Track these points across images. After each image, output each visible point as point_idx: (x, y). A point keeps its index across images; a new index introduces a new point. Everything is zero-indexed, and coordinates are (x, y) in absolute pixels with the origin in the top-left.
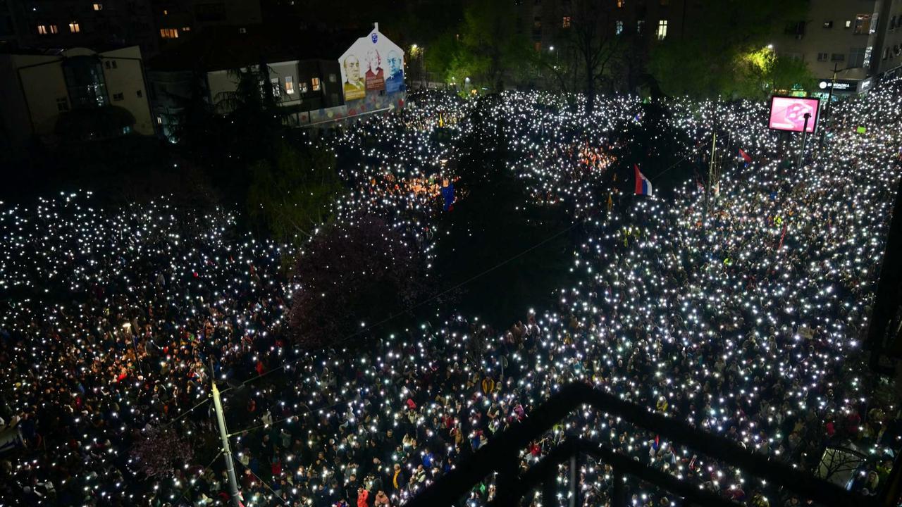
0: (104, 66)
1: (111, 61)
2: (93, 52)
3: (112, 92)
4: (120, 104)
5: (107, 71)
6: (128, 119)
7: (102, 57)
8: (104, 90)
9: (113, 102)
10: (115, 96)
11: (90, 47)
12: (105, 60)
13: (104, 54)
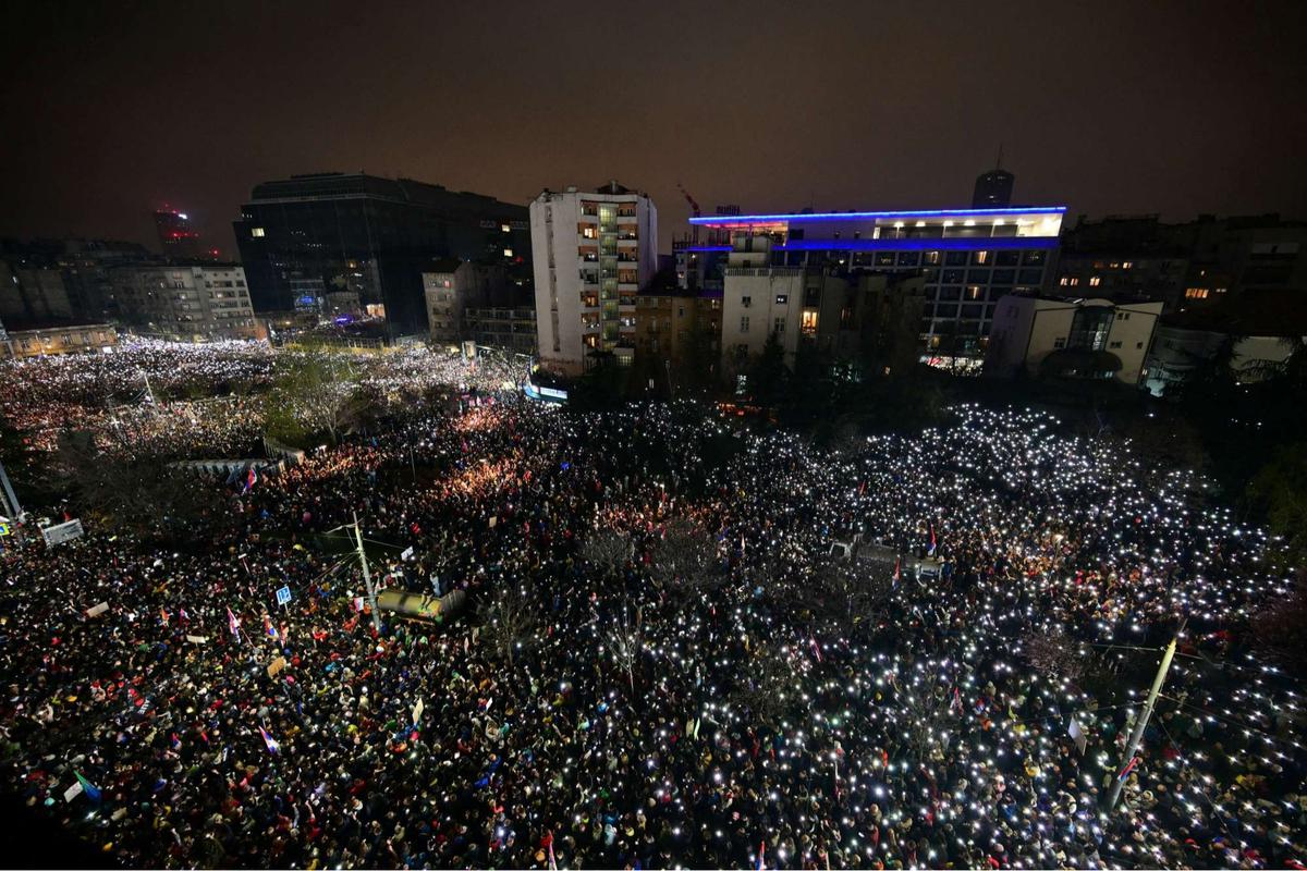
0: (1116, 316)
1: (1125, 313)
2: (1112, 304)
3: (1113, 338)
4: (1116, 351)
5: (1115, 321)
6: (1115, 364)
7: (1118, 309)
8: (1105, 338)
9: (1108, 349)
10: (1113, 344)
11: (1111, 300)
12: (1118, 312)
13: (1121, 307)
